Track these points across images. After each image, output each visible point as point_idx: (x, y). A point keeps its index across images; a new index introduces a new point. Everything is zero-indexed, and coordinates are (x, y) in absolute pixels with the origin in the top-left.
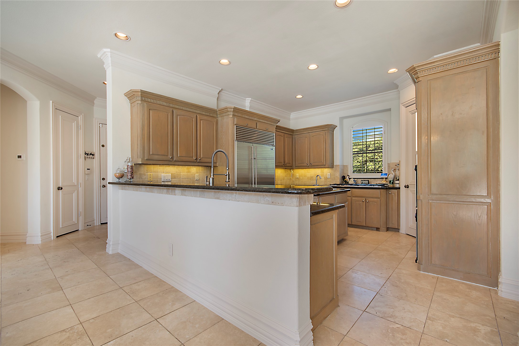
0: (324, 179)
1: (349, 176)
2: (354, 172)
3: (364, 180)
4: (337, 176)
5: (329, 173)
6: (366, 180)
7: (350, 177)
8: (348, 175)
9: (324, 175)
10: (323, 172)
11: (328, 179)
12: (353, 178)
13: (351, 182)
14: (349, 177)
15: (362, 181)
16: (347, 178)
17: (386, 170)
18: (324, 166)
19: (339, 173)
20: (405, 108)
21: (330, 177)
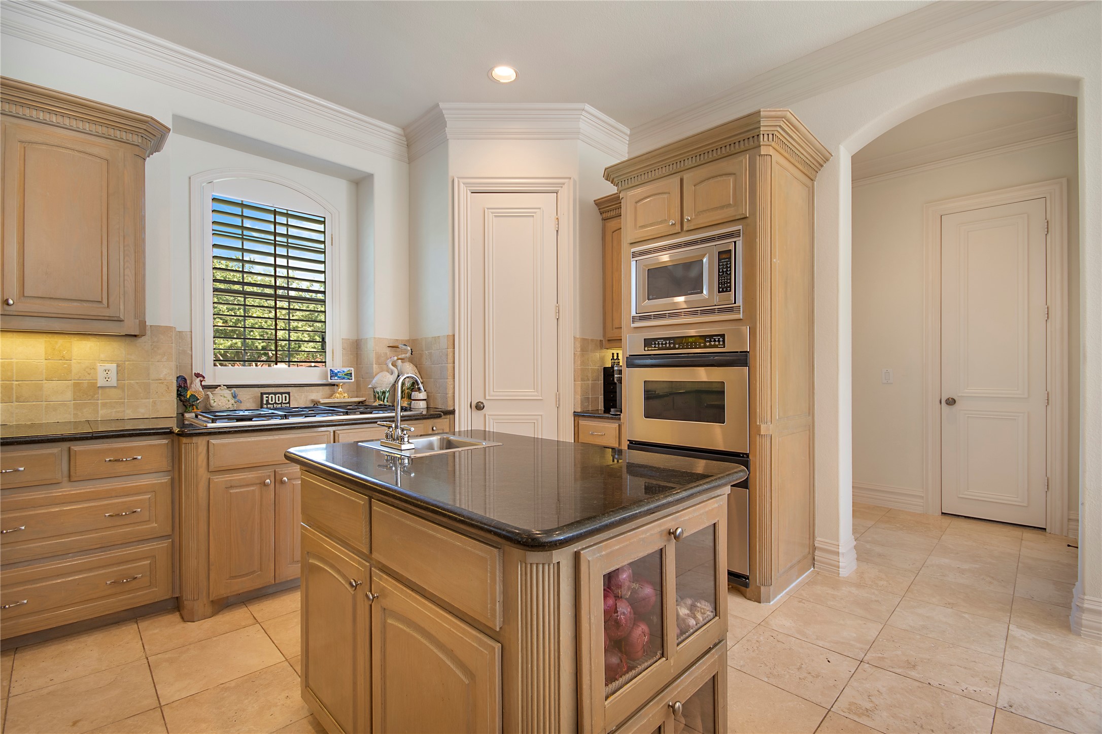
0: (69, 395)
1: (204, 378)
2: (222, 359)
3: (275, 394)
4: (162, 376)
5: (112, 361)
6: (282, 393)
7: (203, 383)
8: (198, 375)
9: (71, 371)
10: (63, 358)
11: (100, 391)
12: (229, 387)
13: (221, 401)
14: (201, 381)
15: (265, 396)
16: (195, 387)
17: (336, 359)
18: (114, 328)
19: (173, 364)
20: (469, 193)
21: (113, 382)
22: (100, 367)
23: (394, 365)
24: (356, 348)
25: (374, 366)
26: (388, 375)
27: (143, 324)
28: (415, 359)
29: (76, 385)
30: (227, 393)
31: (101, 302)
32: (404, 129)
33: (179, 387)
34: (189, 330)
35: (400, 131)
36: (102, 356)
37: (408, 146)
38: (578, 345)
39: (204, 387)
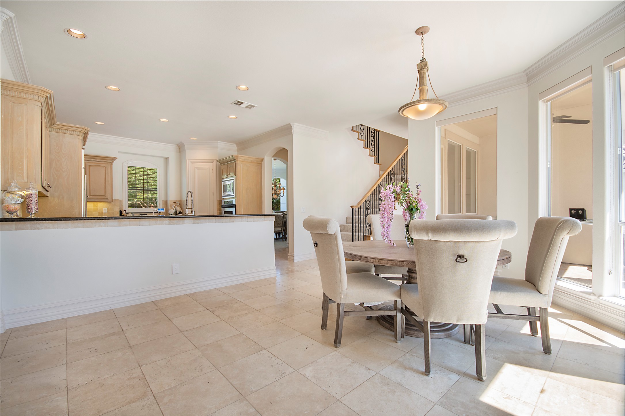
1: (126, 211)
2: (130, 206)
4: (116, 211)
5: (106, 207)
8: (124, 210)
9: (98, 209)
10: (96, 207)
11: (104, 214)
12: (132, 213)
16: (124, 213)
17: (160, 205)
18: (107, 201)
19: (119, 208)
20: (191, 163)
21: (106, 212)
22: (104, 209)
23: (175, 207)
24: (166, 203)
25: (170, 208)
26: (172, 210)
27: (112, 199)
28: (181, 206)
29: (99, 212)
30: (131, 214)
31: (104, 196)
32: (177, 145)
33: (120, 213)
34: (122, 199)
35: (176, 145)
36: (104, 206)
37: (179, 148)
38: (218, 202)
39: (126, 213)
